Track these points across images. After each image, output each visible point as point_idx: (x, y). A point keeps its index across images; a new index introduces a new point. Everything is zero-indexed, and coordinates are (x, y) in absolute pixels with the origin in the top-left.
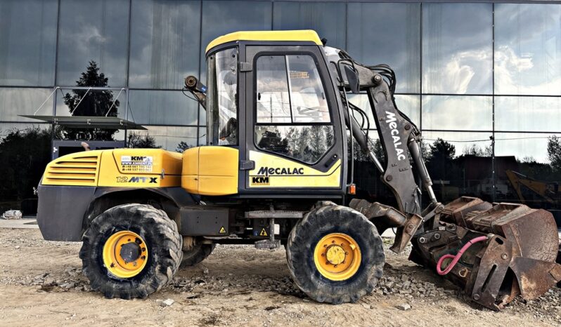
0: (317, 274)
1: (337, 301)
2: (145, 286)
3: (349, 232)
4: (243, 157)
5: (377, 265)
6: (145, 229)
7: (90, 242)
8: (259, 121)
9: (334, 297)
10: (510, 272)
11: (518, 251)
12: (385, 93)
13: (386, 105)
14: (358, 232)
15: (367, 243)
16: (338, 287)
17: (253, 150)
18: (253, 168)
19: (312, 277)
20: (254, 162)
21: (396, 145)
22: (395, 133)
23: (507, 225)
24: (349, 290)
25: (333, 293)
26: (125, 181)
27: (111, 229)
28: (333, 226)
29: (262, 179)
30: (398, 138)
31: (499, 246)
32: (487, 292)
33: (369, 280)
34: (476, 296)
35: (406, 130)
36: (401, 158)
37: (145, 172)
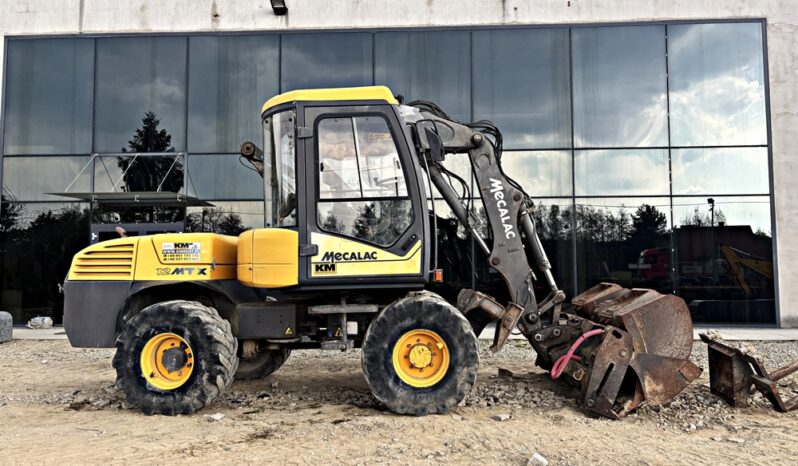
0: (397, 379)
1: (422, 412)
2: (191, 399)
3: (434, 328)
4: (304, 240)
5: (468, 366)
6: (189, 330)
7: (126, 348)
8: (322, 196)
9: (417, 407)
10: (630, 372)
11: (642, 347)
12: (488, 156)
13: (490, 170)
14: (444, 327)
15: (456, 341)
16: (422, 395)
17: (315, 231)
18: (316, 254)
19: (391, 383)
20: (317, 246)
21: (503, 220)
22: (502, 205)
23: (628, 315)
24: (436, 398)
25: (415, 402)
26: (168, 273)
27: (149, 332)
28: (414, 321)
29: (327, 267)
30: (506, 211)
31: (617, 340)
32: (602, 396)
33: (459, 386)
34: (591, 402)
35: (516, 200)
36: (510, 235)
37: (192, 261)
